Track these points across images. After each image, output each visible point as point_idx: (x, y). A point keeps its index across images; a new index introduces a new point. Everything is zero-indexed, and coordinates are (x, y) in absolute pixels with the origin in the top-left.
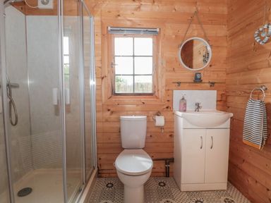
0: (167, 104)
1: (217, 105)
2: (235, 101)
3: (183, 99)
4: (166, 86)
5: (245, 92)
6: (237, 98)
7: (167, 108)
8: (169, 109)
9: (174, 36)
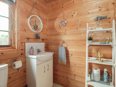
0: (22, 52)
1: (45, 49)
2: (52, 47)
3: (32, 48)
4: (21, 40)
5: (56, 43)
6: (53, 45)
7: (22, 54)
8: (23, 55)
9: (25, 10)
